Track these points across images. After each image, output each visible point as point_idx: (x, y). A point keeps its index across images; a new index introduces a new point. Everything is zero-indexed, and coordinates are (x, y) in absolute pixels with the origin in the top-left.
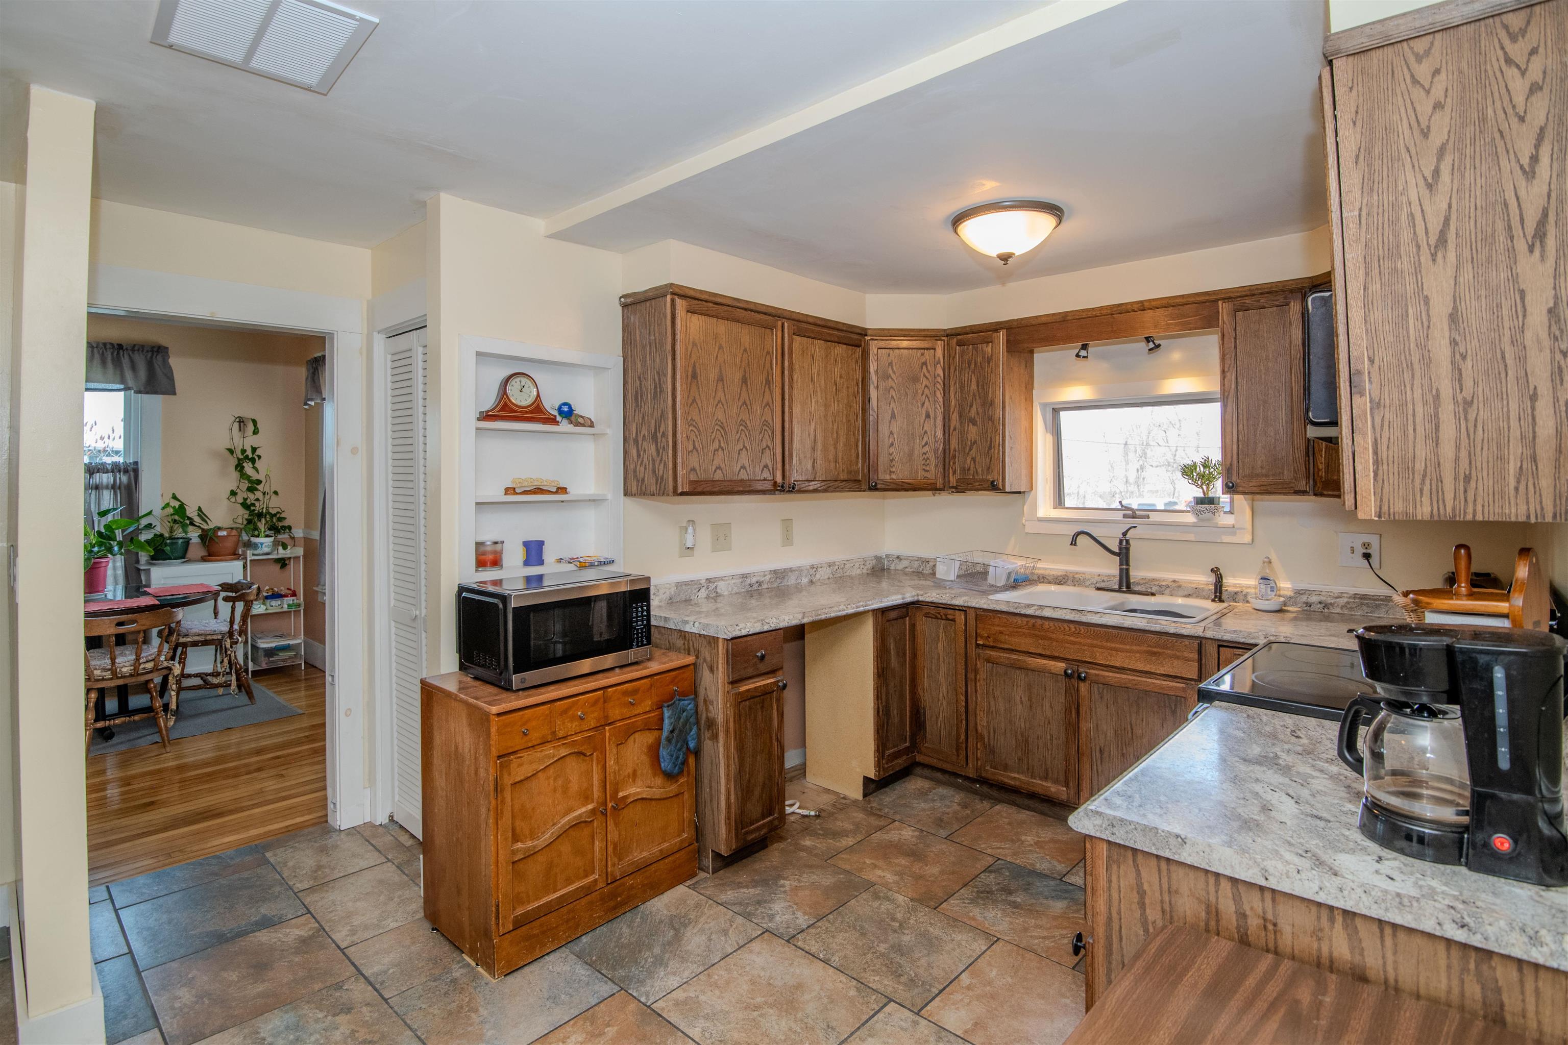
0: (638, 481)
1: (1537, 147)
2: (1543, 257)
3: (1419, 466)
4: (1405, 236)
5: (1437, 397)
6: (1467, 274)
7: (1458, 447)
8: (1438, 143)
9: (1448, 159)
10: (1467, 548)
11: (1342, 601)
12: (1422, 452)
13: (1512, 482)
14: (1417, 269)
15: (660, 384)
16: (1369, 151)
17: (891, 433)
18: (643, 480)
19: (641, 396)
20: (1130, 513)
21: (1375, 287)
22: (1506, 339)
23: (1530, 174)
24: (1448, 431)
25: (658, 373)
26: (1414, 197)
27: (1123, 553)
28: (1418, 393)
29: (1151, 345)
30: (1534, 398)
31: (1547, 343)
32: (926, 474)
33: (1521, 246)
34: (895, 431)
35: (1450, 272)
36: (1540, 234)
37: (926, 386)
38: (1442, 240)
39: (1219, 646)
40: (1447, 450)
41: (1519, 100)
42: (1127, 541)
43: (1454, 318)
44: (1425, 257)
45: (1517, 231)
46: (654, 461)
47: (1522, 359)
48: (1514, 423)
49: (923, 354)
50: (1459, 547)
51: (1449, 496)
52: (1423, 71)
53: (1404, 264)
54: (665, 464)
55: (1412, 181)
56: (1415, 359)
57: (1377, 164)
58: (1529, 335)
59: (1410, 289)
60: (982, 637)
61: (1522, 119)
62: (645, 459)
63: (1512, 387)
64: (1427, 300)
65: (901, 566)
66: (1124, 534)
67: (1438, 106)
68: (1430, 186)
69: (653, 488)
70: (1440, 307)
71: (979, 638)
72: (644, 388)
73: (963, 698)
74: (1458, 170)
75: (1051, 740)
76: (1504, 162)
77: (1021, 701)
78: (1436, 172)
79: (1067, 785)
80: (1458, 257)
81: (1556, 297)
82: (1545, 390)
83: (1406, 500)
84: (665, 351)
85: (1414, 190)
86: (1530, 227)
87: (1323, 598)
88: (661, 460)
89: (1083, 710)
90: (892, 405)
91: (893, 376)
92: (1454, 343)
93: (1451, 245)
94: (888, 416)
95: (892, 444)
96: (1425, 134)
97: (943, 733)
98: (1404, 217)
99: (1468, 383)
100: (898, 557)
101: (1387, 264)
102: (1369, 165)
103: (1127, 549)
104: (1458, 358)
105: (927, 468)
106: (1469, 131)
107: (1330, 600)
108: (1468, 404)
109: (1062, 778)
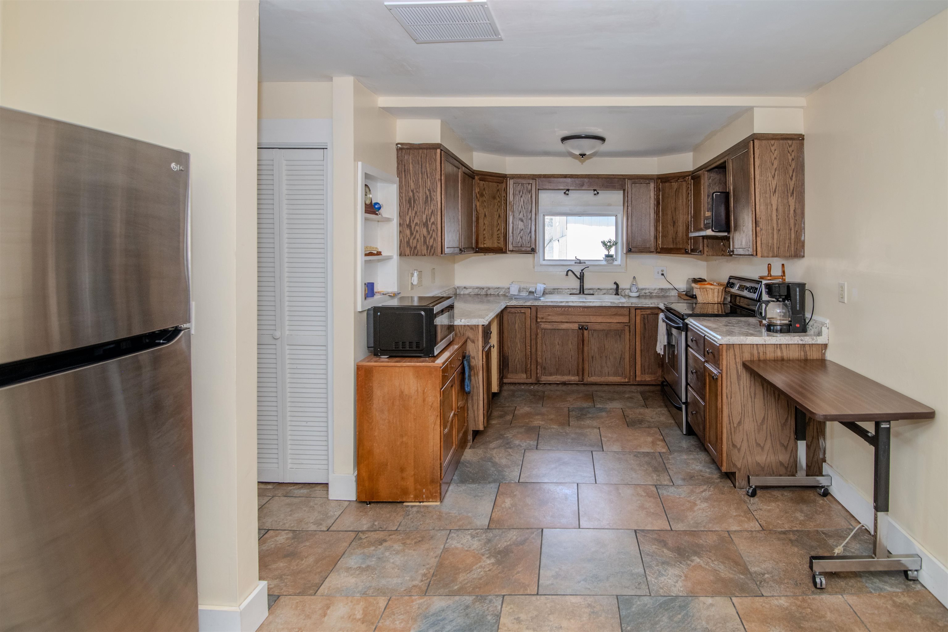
0: (411, 248)
1: (793, 173)
2: (793, 199)
3: (770, 245)
4: (768, 189)
5: (773, 229)
6: (780, 200)
7: (777, 241)
8: (775, 167)
9: (777, 172)
10: (770, 264)
11: (656, 291)
12: (770, 242)
13: (787, 249)
14: (770, 198)
15: (431, 196)
16: (761, 166)
17: (484, 224)
18: (415, 248)
19: (414, 201)
20: (578, 261)
21: (762, 200)
22: (786, 216)
23: (791, 179)
24: (775, 237)
25: (429, 190)
26: (770, 180)
27: (581, 278)
28: (770, 228)
29: (596, 192)
30: (791, 230)
31: (793, 217)
32: (499, 245)
33: (789, 195)
34: (486, 223)
35: (777, 199)
36: (793, 193)
37: (499, 201)
38: (775, 191)
39: (636, 309)
40: (775, 241)
41: (790, 161)
42: (583, 273)
43: (777, 210)
44: (772, 195)
45: (789, 191)
46: (424, 237)
47: (789, 221)
48: (787, 235)
49: (498, 185)
50: (769, 264)
51: (775, 252)
52: (773, 148)
53: (768, 195)
54: (434, 239)
55: (770, 175)
56: (769, 219)
57: (763, 169)
58: (790, 215)
59: (769, 201)
60: (539, 318)
61: (790, 166)
62: (418, 236)
63: (787, 227)
64: (772, 205)
65: (467, 292)
66: (582, 270)
67: (775, 158)
68: (773, 177)
69: (425, 251)
70: (774, 207)
71: (538, 319)
72: (416, 197)
73: (529, 348)
74: (779, 175)
75: (571, 358)
76: (787, 175)
77: (558, 344)
78: (774, 174)
79: (578, 375)
80: (778, 196)
81: (795, 208)
82: (793, 228)
83: (767, 253)
84: (435, 178)
85: (770, 178)
86: (791, 190)
87: (650, 291)
88: (431, 237)
89: (585, 343)
90: (485, 210)
91: (485, 195)
92: (777, 216)
93: (777, 193)
94: (483, 216)
95: (485, 229)
96: (773, 164)
97: (518, 366)
98: (768, 184)
99: (779, 226)
100: (465, 288)
101: (764, 195)
102: (761, 169)
103: (583, 276)
104: (778, 219)
105: (499, 242)
106: (781, 166)
107: (652, 291)
108: (779, 230)
109: (576, 372)
